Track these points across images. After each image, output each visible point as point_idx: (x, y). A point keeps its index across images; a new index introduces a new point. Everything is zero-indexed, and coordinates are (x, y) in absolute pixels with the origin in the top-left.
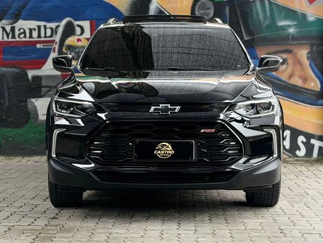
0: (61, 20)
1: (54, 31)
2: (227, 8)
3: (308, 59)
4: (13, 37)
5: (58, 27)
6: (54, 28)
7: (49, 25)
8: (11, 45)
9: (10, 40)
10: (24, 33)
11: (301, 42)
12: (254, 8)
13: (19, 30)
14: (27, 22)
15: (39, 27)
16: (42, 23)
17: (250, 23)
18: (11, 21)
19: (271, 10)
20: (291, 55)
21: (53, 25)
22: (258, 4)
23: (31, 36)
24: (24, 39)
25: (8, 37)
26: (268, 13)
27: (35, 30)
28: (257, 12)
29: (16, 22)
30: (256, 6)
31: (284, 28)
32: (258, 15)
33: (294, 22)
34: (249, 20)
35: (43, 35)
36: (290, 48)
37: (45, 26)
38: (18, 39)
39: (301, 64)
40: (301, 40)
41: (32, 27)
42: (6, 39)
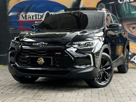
0: (44, 12)
1: (42, 17)
4: (26, 19)
5: (43, 15)
6: (42, 15)
7: (40, 14)
8: (25, 22)
9: (25, 20)
10: (30, 17)
12: (122, 7)
13: (28, 16)
14: (31, 13)
15: (36, 15)
16: (37, 13)
17: (120, 12)
18: (25, 13)
19: (129, 7)
21: (41, 14)
23: (33, 19)
24: (30, 20)
25: (24, 19)
26: (128, 8)
27: (34, 16)
28: (123, 8)
29: (27, 13)
32: (123, 9)
34: (120, 11)
35: (37, 18)
37: (38, 15)
38: (28, 20)
41: (33, 15)
42: (23, 20)
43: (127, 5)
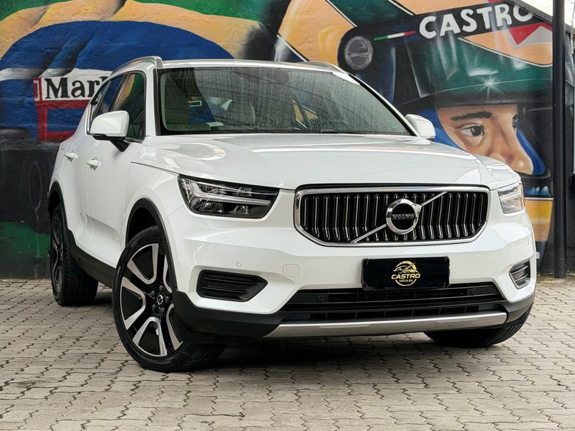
2: (393, 50)
3: (514, 127)
4: (65, 94)
8: (62, 107)
9: (60, 99)
10: (82, 88)
11: (504, 101)
12: (433, 50)
13: (74, 84)
14: (85, 71)
18: (61, 70)
20: (489, 119)
22: (440, 44)
23: (91, 94)
24: (81, 98)
25: (56, 96)
26: (455, 58)
27: (98, 83)
28: (438, 56)
29: (70, 72)
30: (436, 47)
31: (477, 80)
33: (493, 70)
36: (487, 109)
38: (72, 98)
39: (503, 134)
40: (504, 99)
41: (93, 80)
42: (52, 97)
43: (453, 45)
